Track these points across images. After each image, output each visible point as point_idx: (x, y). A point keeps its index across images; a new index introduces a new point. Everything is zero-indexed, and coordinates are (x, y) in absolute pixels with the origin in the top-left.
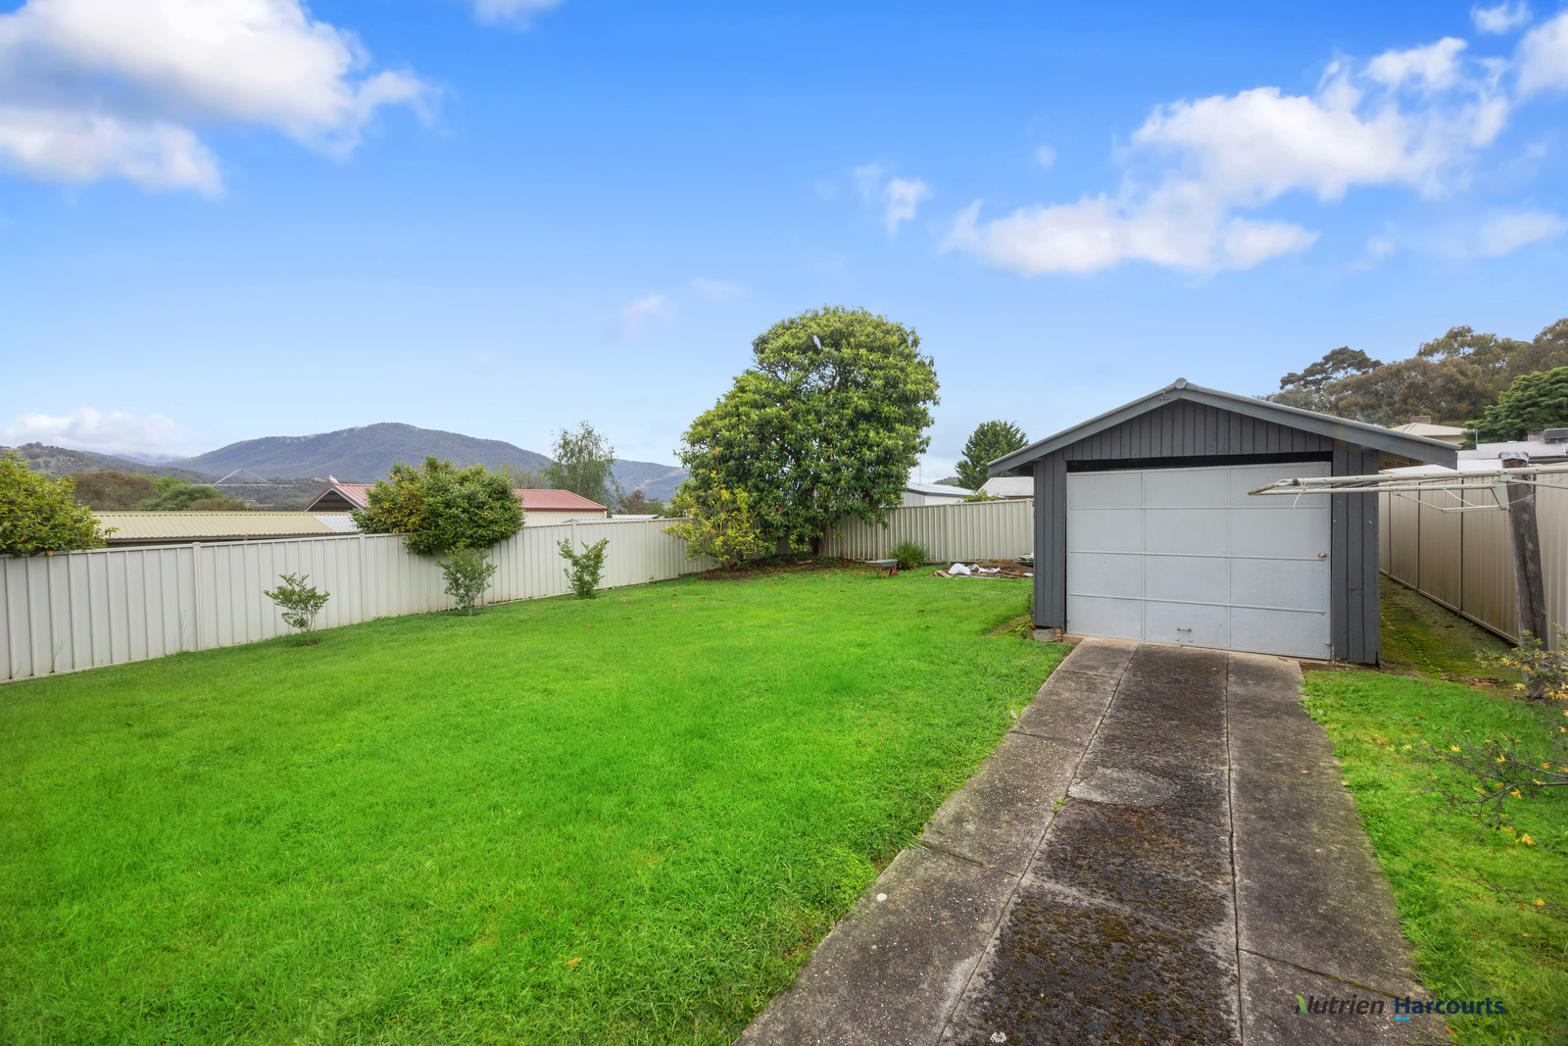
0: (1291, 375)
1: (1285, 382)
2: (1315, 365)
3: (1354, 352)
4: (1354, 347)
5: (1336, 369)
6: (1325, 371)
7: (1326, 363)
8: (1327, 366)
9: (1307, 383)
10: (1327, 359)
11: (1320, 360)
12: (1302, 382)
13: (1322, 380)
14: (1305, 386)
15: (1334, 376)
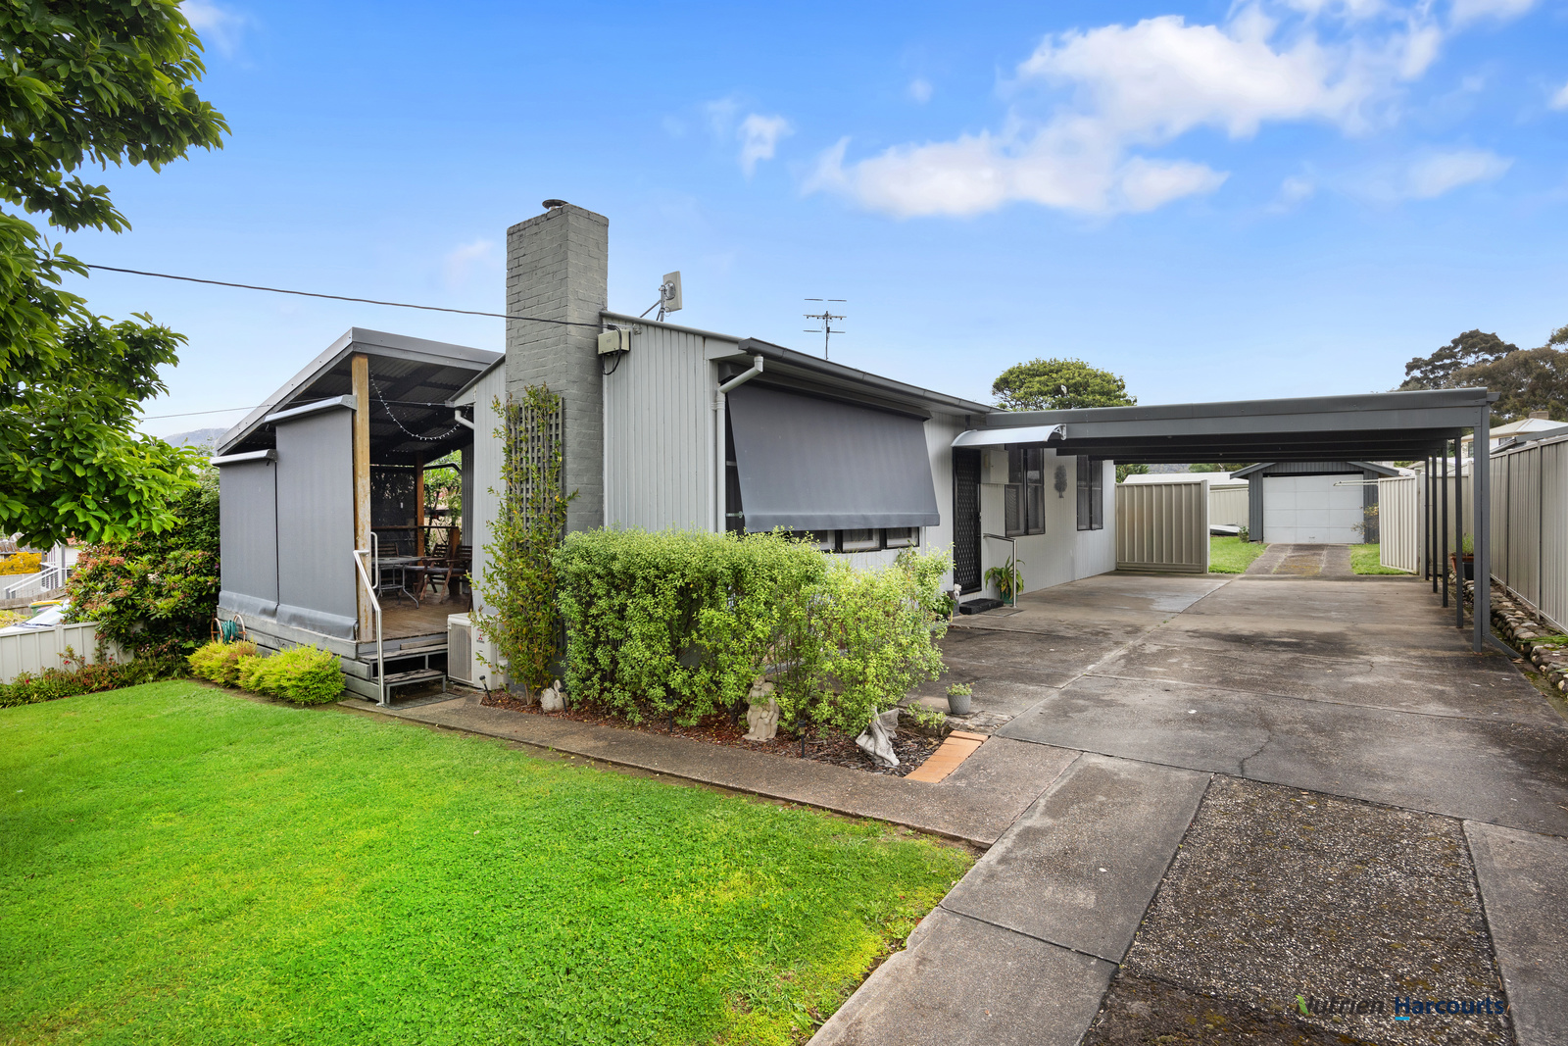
0: (1416, 360)
1: (1410, 367)
2: (1443, 349)
3: (1485, 335)
4: (1486, 331)
5: (1467, 352)
6: (1453, 356)
7: (1455, 347)
8: (1457, 350)
9: (1435, 368)
10: (1456, 342)
11: (1448, 344)
12: (1429, 368)
13: (1451, 365)
14: (1432, 372)
15: (1464, 361)
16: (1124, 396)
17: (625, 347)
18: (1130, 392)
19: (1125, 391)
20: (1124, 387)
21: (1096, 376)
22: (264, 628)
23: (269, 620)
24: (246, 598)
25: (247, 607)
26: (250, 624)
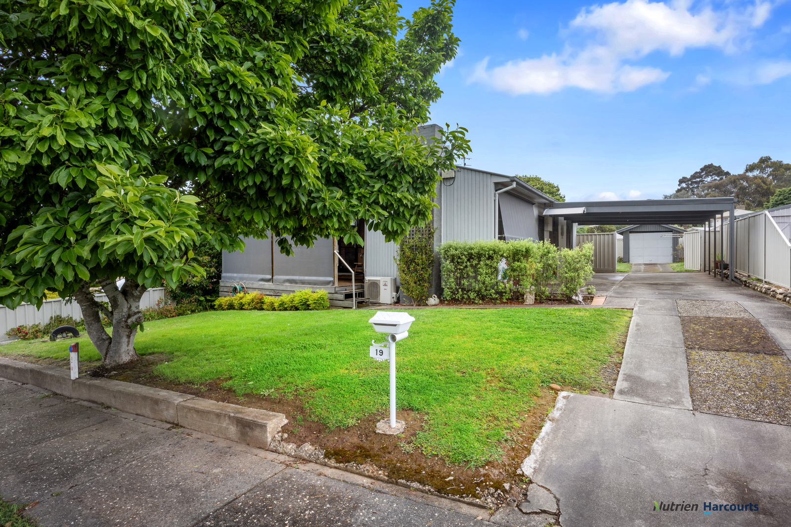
0: (684, 178)
1: (681, 181)
2: (696, 173)
3: (716, 167)
4: (716, 164)
5: (707, 175)
6: (701, 177)
7: (702, 172)
8: (702, 174)
9: (693, 183)
10: (702, 170)
11: (699, 170)
12: (690, 182)
13: (700, 181)
14: (691, 185)
15: (706, 180)
16: (560, 194)
17: (454, 176)
18: (562, 192)
19: (560, 192)
20: (559, 190)
21: (546, 185)
22: (262, 287)
23: (266, 283)
24: (246, 275)
25: (247, 279)
26: (250, 286)
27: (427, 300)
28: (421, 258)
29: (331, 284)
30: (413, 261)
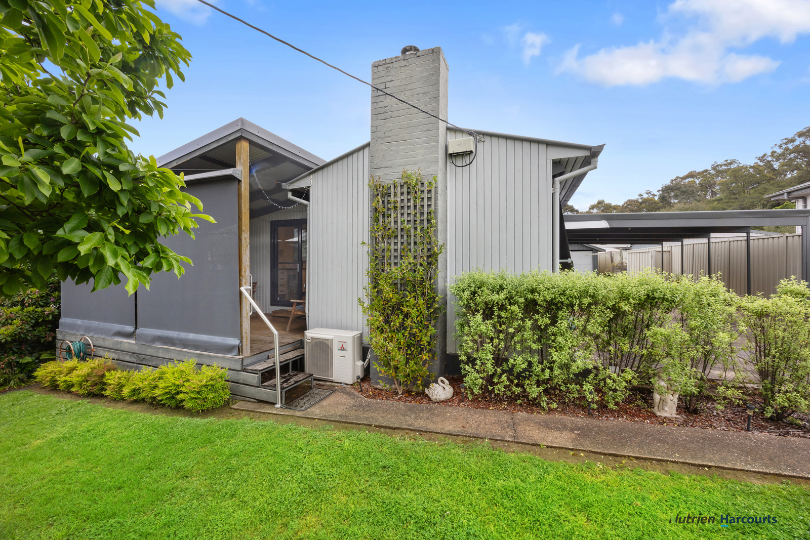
17: (473, 149)
22: (118, 347)
23: (125, 340)
24: (95, 323)
25: (97, 330)
26: (100, 343)
27: (428, 387)
28: (415, 305)
29: (236, 351)
30: (397, 307)
